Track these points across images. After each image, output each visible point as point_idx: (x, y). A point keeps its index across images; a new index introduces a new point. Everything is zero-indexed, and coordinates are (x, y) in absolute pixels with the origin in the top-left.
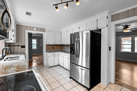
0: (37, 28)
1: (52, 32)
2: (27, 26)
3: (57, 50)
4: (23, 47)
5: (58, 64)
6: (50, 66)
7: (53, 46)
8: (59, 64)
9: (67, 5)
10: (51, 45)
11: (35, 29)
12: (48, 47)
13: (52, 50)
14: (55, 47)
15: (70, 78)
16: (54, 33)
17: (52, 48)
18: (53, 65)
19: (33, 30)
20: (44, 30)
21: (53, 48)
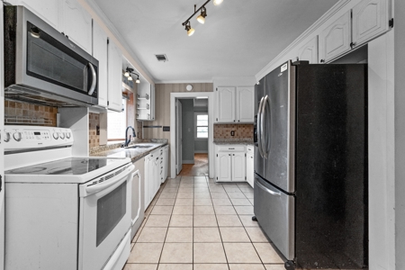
0: (192, 85)
1: (228, 89)
2: (173, 84)
3: (246, 139)
4: (167, 129)
5: (243, 180)
6: (220, 180)
7: (233, 129)
8: (248, 181)
9: (204, 15)
10: (227, 125)
11: (189, 88)
12: (221, 129)
13: (231, 138)
14: (240, 130)
15: (254, 219)
16: (233, 92)
17: (229, 133)
18: (229, 180)
19: (186, 91)
20: (208, 87)
21: (233, 134)
